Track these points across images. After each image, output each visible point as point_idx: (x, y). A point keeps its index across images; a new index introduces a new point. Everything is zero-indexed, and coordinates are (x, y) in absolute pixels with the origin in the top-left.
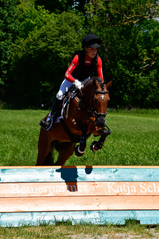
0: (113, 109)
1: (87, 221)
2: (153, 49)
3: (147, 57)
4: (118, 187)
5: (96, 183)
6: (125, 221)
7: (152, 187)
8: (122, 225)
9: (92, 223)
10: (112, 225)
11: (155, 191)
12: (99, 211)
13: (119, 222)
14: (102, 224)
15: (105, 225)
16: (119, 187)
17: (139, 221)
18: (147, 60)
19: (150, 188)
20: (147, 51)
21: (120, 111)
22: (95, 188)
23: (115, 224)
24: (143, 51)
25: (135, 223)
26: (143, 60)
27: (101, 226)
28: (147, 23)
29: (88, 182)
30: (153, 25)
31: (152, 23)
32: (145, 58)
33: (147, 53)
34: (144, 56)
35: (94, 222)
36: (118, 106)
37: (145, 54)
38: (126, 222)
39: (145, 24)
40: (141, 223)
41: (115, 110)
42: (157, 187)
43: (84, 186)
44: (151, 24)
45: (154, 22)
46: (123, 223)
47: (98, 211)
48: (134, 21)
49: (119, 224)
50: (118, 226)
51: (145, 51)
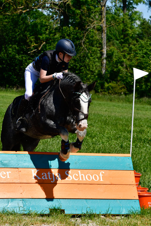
0: (3, 88)
1: (10, 210)
2: (40, 36)
3: (34, 44)
4: (42, 174)
5: (20, 169)
6: (49, 210)
7: (77, 175)
8: (46, 215)
9: (16, 211)
10: (36, 214)
11: (81, 179)
12: (23, 199)
13: (43, 211)
14: (25, 213)
15: (29, 215)
16: (44, 174)
17: (63, 211)
18: (34, 46)
19: (75, 176)
20: (35, 38)
21: (9, 90)
22: (18, 175)
23: (39, 213)
24: (31, 38)
25: (60, 212)
26: (30, 45)
27: (24, 215)
28: (33, 14)
29: (12, 168)
30: (39, 15)
31: (38, 14)
32: (33, 43)
33: (34, 39)
34: (31, 42)
35: (17, 210)
36: (7, 86)
37: (32, 40)
38: (51, 211)
39: (32, 14)
40: (66, 212)
41: (5, 89)
42: (82, 174)
43: (8, 173)
44: (36, 14)
45: (39, 13)
46: (47, 212)
47: (21, 199)
48: (23, 10)
49: (43, 214)
50: (42, 215)
51: (33, 38)
